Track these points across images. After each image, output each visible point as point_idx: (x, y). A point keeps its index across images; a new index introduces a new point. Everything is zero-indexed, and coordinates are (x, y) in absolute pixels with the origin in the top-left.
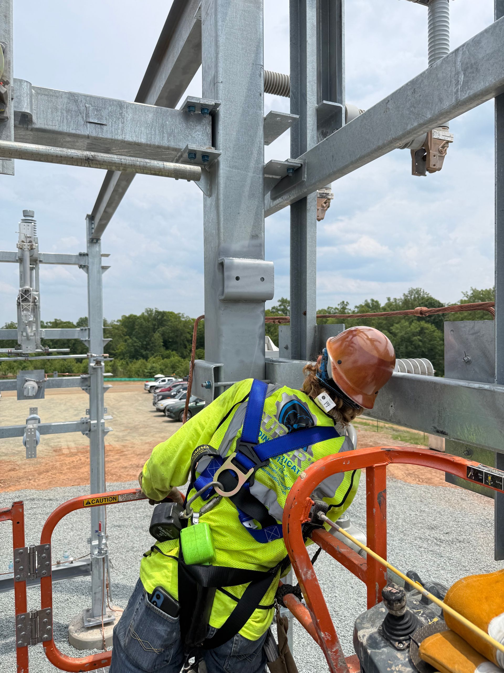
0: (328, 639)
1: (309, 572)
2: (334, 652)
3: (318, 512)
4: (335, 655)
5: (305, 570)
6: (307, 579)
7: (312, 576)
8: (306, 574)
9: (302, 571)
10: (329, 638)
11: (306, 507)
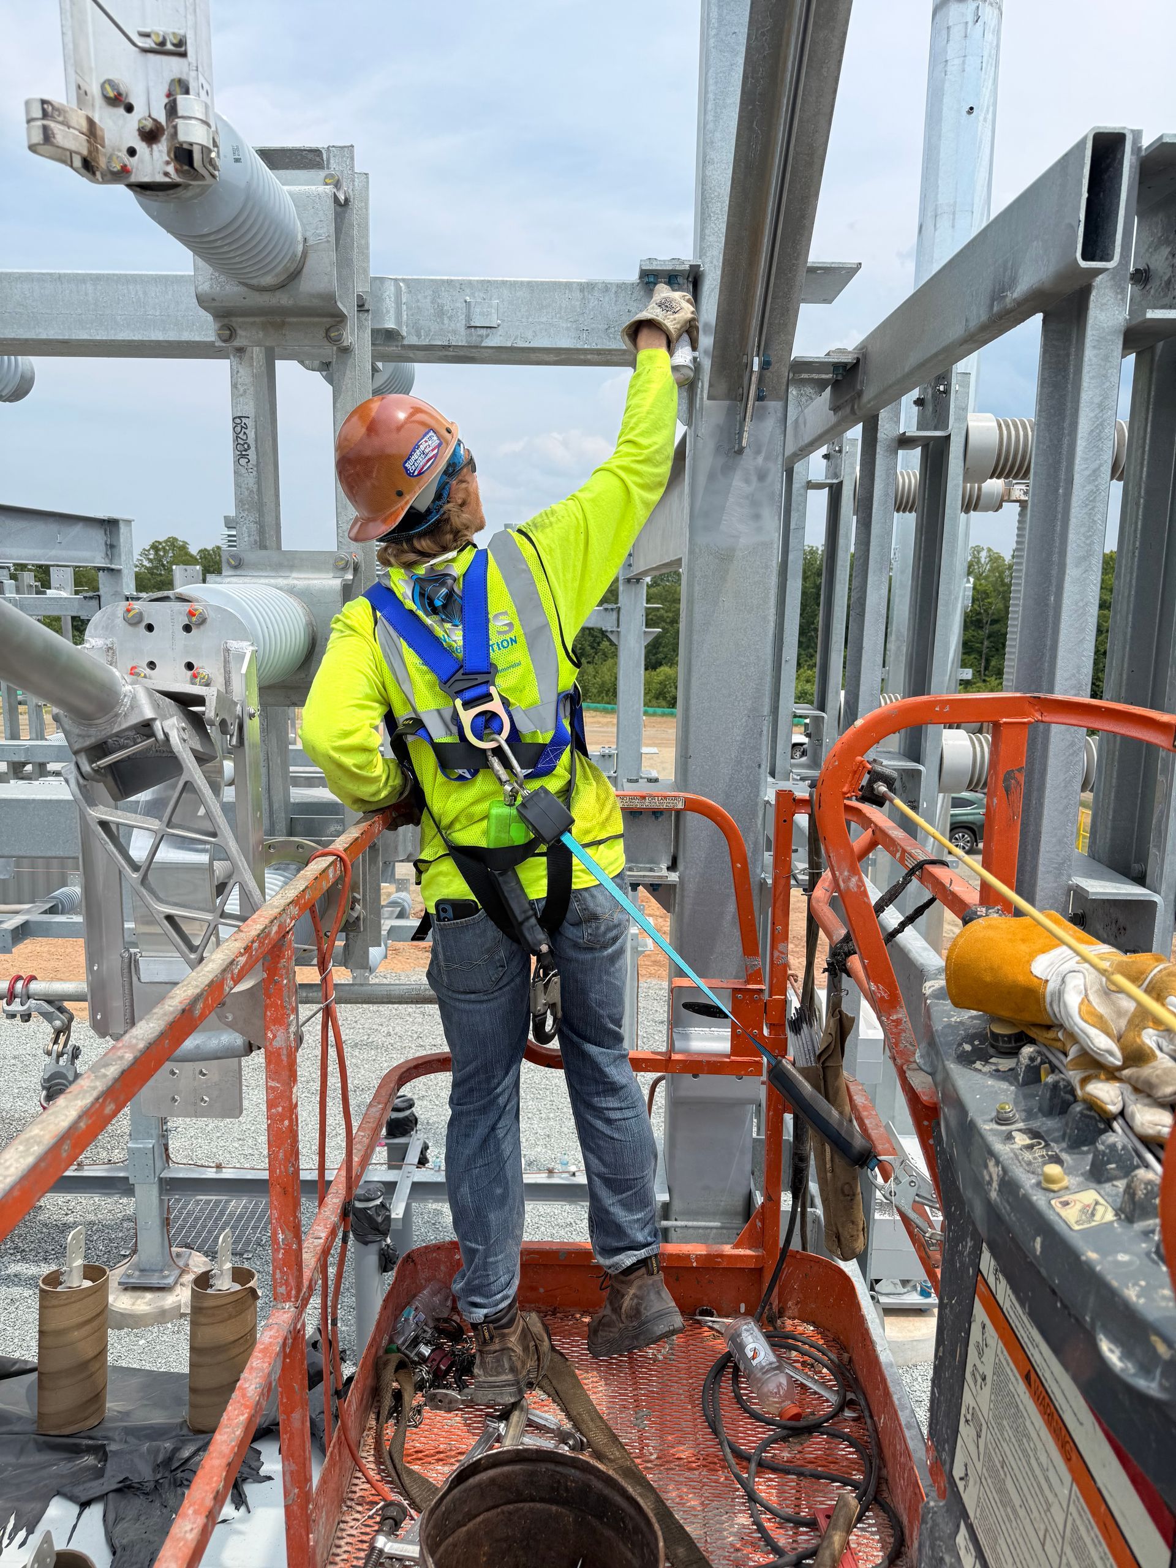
0: (882, 997)
1: (854, 880)
2: (893, 1021)
3: (875, 782)
4: (896, 1026)
5: (846, 873)
6: (848, 889)
7: (859, 887)
8: (847, 880)
9: (841, 874)
10: (886, 996)
11: (855, 772)
